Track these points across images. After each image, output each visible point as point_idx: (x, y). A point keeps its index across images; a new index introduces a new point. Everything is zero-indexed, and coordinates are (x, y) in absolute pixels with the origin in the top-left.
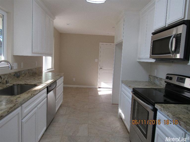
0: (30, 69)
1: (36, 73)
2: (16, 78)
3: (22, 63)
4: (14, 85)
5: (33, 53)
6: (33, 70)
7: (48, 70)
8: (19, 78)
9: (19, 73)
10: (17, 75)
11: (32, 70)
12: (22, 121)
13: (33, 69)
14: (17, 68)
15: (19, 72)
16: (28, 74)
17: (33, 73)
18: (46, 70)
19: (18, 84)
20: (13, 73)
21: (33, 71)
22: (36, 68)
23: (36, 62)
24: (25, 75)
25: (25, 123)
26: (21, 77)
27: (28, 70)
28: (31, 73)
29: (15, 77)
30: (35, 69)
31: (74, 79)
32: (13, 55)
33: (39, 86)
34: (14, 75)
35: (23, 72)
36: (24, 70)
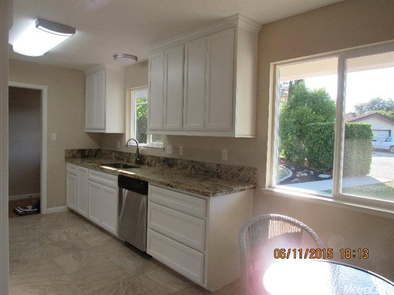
0: (198, 162)
1: (219, 177)
3: (181, 148)
6: (207, 167)
8: (171, 168)
9: (171, 160)
10: (169, 162)
11: (202, 164)
13: (209, 163)
14: (171, 153)
16: (191, 169)
24: (184, 168)
26: (175, 168)
27: (192, 162)
28: (199, 169)
29: (165, 163)
30: (216, 166)
34: (164, 161)
35: (180, 161)
36: (181, 160)
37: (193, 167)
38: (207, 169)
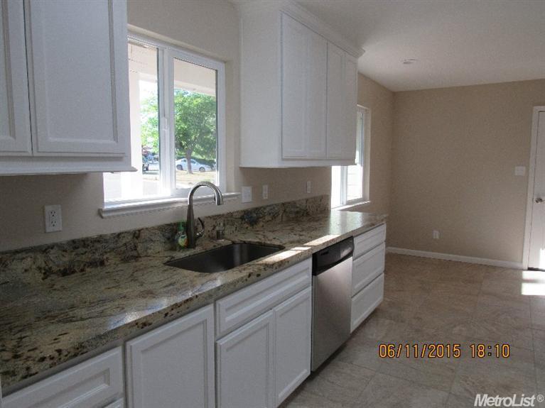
0: (289, 203)
1: (308, 214)
2: (246, 225)
3: (265, 187)
4: (234, 243)
5: (283, 159)
6: (298, 205)
7: (349, 203)
8: (255, 226)
9: (254, 212)
10: (250, 218)
11: (293, 204)
12: (218, 342)
13: (300, 200)
14: (251, 200)
15: (257, 209)
16: (282, 216)
17: (297, 212)
18: (345, 203)
19: (245, 242)
20: (237, 212)
21: (297, 207)
22: (307, 200)
23: (309, 183)
24: (274, 217)
25: (228, 350)
26: (261, 224)
27: (283, 204)
28: (291, 212)
29: (243, 222)
30: (305, 202)
31: (436, 235)
32: (241, 166)
33: (287, 250)
34: (242, 218)
35: (268, 209)
36: (270, 206)
37: (285, 211)
38: (298, 209)
